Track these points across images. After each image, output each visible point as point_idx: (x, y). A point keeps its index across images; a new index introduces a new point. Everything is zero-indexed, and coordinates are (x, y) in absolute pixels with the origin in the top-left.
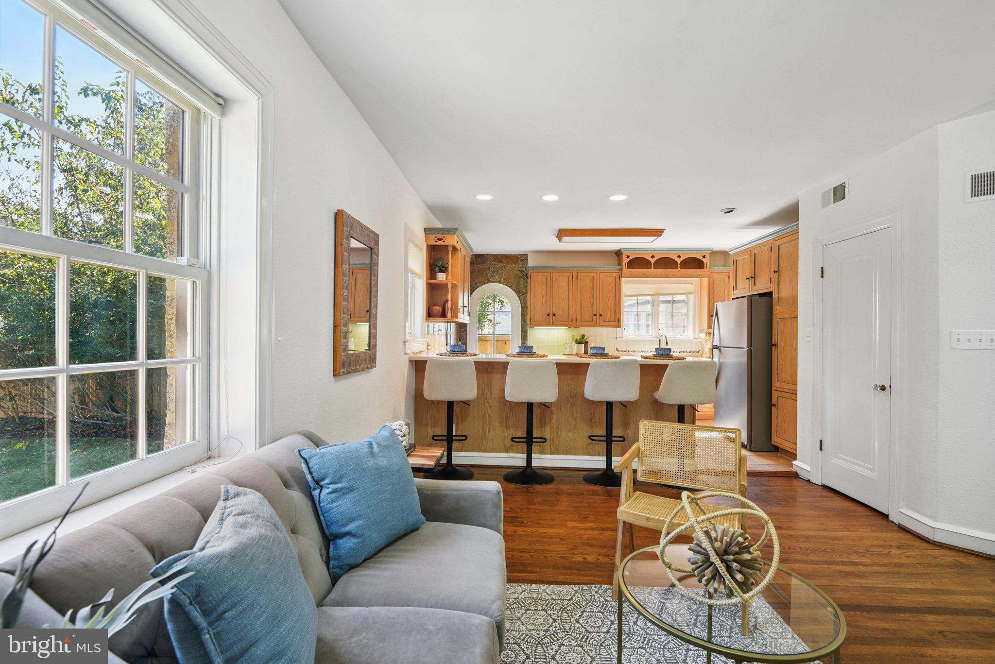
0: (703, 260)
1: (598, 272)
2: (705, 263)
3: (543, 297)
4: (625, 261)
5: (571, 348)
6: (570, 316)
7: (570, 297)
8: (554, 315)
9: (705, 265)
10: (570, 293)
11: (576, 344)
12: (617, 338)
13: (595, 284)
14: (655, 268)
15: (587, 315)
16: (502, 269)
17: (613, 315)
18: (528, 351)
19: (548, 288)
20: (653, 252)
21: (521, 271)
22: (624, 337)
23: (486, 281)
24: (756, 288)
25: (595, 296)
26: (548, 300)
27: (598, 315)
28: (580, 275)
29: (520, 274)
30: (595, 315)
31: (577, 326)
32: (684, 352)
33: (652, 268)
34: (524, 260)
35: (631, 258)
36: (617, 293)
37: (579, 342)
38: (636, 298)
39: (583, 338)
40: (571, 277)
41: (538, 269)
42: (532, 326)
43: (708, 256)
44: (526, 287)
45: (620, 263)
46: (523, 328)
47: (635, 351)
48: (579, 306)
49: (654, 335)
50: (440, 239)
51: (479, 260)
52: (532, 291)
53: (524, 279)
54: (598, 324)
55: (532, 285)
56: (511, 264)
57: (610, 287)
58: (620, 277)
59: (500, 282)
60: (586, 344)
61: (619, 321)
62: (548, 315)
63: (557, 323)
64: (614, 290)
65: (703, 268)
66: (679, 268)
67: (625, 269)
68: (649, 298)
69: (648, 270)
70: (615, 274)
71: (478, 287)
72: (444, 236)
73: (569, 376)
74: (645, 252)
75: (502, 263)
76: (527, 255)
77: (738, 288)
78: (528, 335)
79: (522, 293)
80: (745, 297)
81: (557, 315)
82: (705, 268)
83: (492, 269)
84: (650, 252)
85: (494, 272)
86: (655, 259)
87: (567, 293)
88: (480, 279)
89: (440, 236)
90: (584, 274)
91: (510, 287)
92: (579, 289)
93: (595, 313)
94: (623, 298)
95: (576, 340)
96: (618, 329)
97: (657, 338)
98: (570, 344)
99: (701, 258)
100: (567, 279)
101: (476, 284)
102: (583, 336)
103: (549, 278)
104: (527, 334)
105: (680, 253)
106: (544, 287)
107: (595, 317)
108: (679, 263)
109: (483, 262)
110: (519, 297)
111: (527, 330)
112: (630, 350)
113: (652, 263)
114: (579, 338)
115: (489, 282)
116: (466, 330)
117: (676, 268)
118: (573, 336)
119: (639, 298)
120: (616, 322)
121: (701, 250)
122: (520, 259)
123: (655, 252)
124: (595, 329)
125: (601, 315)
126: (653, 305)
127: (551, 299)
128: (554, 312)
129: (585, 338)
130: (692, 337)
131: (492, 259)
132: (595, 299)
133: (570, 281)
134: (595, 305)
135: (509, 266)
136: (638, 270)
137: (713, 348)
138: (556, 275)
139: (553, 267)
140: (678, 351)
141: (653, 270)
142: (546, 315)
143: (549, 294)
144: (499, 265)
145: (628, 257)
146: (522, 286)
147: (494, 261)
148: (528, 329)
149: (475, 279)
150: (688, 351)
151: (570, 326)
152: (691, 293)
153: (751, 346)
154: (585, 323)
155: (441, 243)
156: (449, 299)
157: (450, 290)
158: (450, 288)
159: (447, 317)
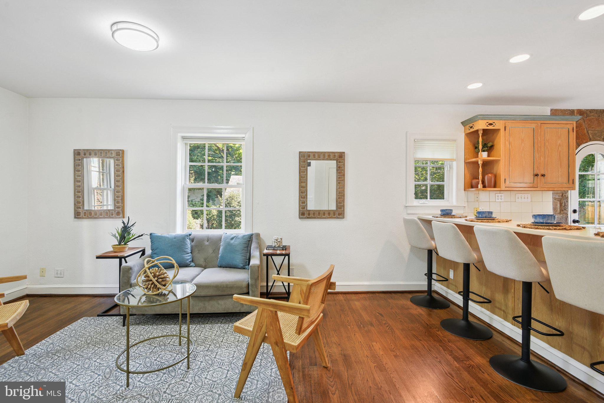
72: (473, 124)
89: (471, 125)
155: (472, 130)
156: (480, 173)
157: (480, 165)
158: (480, 164)
159: (478, 188)
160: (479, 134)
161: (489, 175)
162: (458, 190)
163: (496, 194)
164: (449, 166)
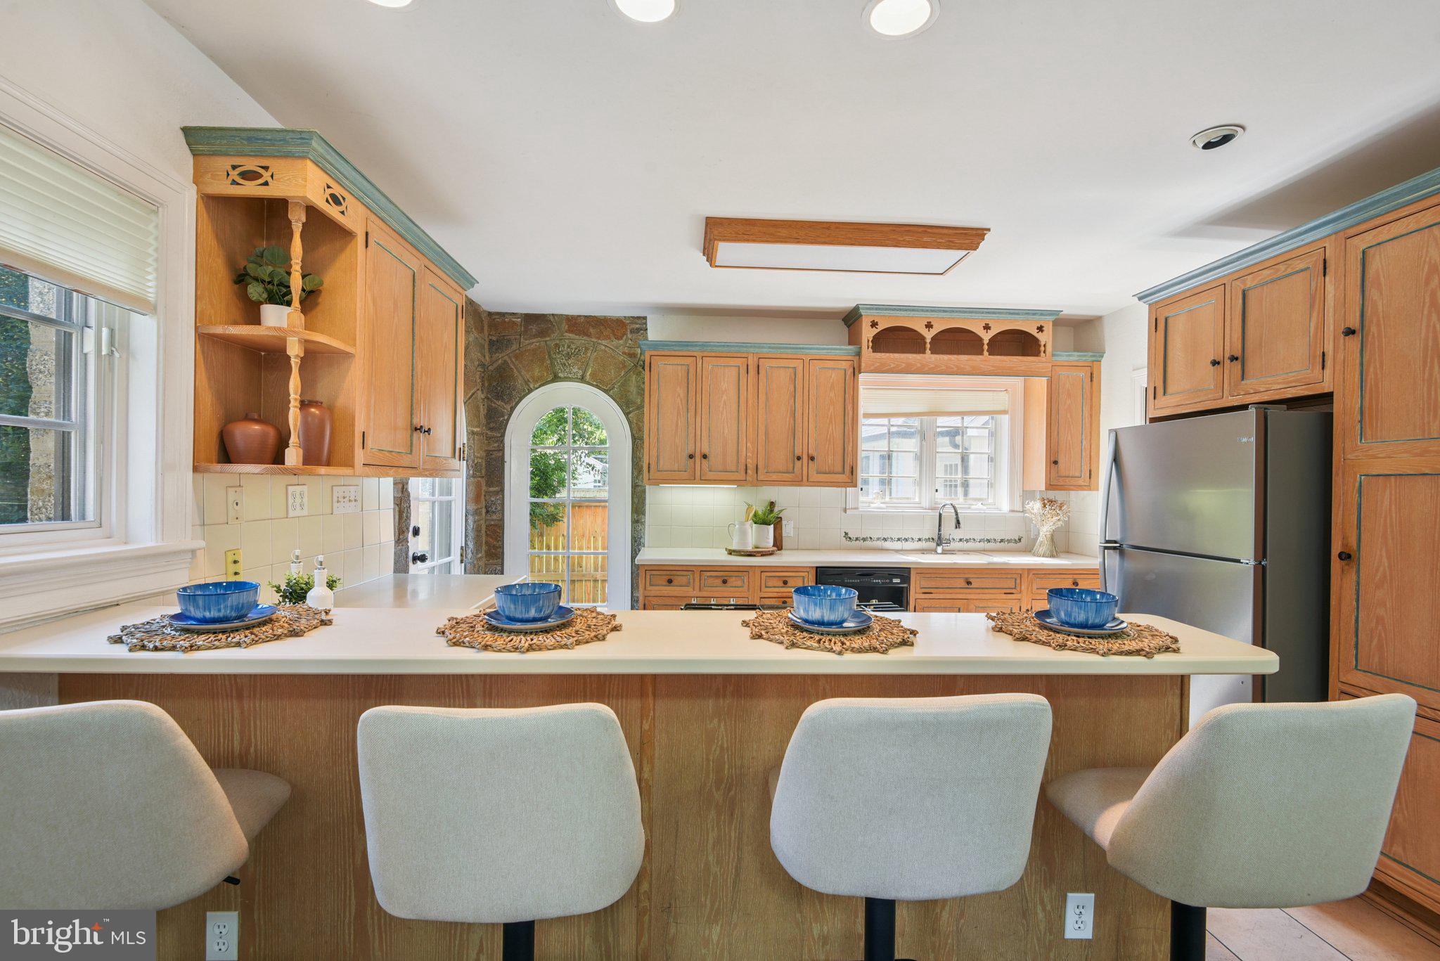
0: (1039, 336)
1: (807, 359)
2: (1042, 343)
3: (679, 413)
4: (868, 334)
5: (743, 533)
6: (742, 460)
7: (743, 414)
8: (705, 457)
9: (1042, 348)
10: (743, 407)
11: (754, 525)
12: (845, 510)
13: (799, 386)
14: (933, 351)
15: (780, 458)
16: (587, 349)
17: (839, 458)
18: (533, 613)
19: (692, 393)
20: (929, 314)
21: (632, 355)
22: (862, 507)
23: (551, 377)
24: (1249, 383)
25: (798, 415)
26: (691, 420)
27: (805, 458)
28: (765, 364)
29: (630, 363)
30: (799, 458)
31: (758, 483)
32: (989, 541)
33: (928, 351)
34: (638, 330)
35: (881, 327)
36: (849, 407)
37: (761, 521)
38: (885, 421)
39: (771, 511)
40: (743, 371)
41: (668, 349)
42: (657, 482)
43: (1048, 328)
44: (641, 392)
45: (854, 339)
46: (635, 486)
47: (885, 539)
48: (762, 437)
49: (926, 504)
50: (249, 176)
51: (534, 328)
52: (654, 401)
53: (639, 374)
54: (805, 478)
55: (654, 387)
56: (608, 338)
57: (832, 395)
58: (856, 371)
59: (582, 379)
60: (778, 523)
61: (853, 471)
62: (691, 457)
63: (711, 475)
64: (841, 399)
65: (1037, 354)
66: (986, 353)
67: (867, 352)
68: (915, 422)
69: (918, 356)
70: (845, 365)
71: (530, 391)
72: (265, 163)
73: (711, 703)
74: (912, 314)
75: (589, 335)
76: (645, 318)
77: (1169, 390)
78: (647, 501)
79: (631, 406)
80: (1244, 407)
81: (712, 458)
82: (1042, 354)
83: (565, 350)
84: (923, 314)
85: (569, 356)
86: (934, 332)
87: (735, 406)
88: (537, 373)
89: (251, 164)
90: (774, 363)
91: (606, 391)
92: (762, 397)
93: (798, 452)
94: (862, 421)
95: (755, 515)
96: (849, 490)
97: (933, 509)
98: (742, 524)
99: (1034, 332)
100: (734, 372)
101: (527, 382)
102: (772, 504)
103: (692, 370)
104: (644, 499)
105: (988, 319)
106: (681, 391)
107: (798, 463)
108: (986, 341)
109: (542, 333)
110: (627, 414)
111: (644, 491)
112: (875, 536)
113: (928, 341)
114: (761, 509)
115: (556, 378)
116: (502, 491)
117: (981, 353)
118: (749, 506)
119: (894, 421)
120: (848, 474)
121: (1034, 313)
122: (630, 327)
123: (935, 315)
124: (798, 489)
125: (812, 459)
126: (923, 438)
127: (698, 419)
128: (706, 450)
129: (776, 509)
130: (1005, 507)
131: (565, 326)
132: (799, 421)
133: (743, 382)
134: (799, 435)
135: (604, 342)
136: (896, 355)
137: (1106, 548)
138: (709, 365)
139: (704, 345)
140: (978, 537)
141: (929, 357)
142: (685, 455)
143: (692, 408)
144: (580, 341)
145: (874, 324)
146: (633, 389)
147: (569, 331)
148: (647, 487)
149: (523, 372)
150: (999, 538)
151: (740, 483)
152: (1005, 412)
153: (1264, 556)
154: (774, 477)
155: (250, 189)
156: (292, 396)
157: (295, 363)
158: (297, 356)
159: (284, 464)
160: (290, 222)
161: (313, 410)
162: (164, 468)
163: (290, 488)
164: (105, 331)
